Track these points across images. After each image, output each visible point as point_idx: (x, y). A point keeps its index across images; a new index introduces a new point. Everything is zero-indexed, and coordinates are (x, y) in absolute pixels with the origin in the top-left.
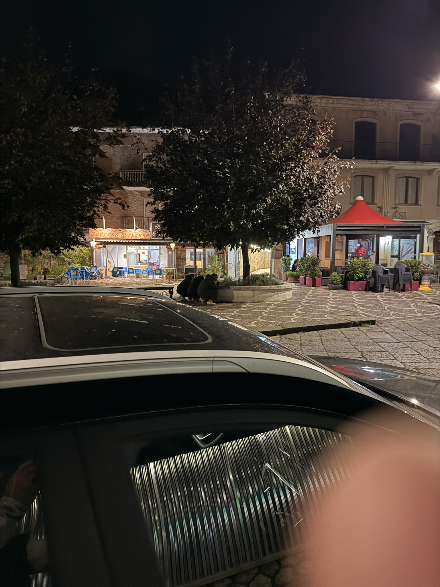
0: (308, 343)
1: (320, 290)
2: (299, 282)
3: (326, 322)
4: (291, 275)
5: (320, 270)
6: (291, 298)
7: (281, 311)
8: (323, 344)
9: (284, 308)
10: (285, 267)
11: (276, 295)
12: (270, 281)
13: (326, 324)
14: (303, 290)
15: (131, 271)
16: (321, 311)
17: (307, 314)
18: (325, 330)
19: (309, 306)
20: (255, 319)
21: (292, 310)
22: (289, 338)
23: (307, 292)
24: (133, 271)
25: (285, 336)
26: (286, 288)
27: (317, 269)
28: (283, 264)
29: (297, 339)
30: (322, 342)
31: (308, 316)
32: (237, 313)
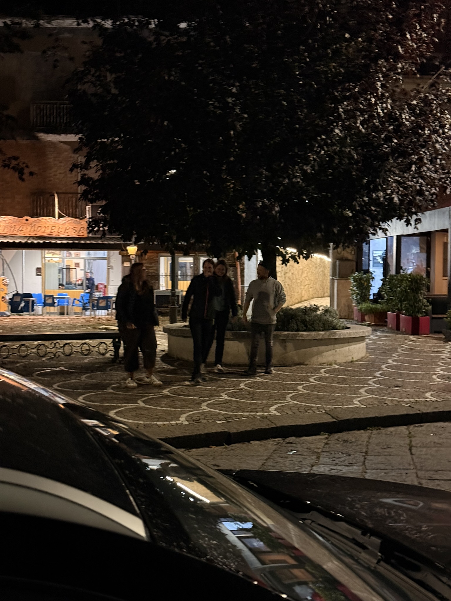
0: (381, 451)
1: (426, 342)
2: (386, 326)
3: (426, 408)
4: (371, 311)
5: (428, 301)
6: (362, 358)
7: (337, 383)
8: (412, 454)
9: (344, 379)
10: (358, 294)
11: (330, 350)
12: (320, 321)
13: (424, 411)
14: (392, 341)
15: (50, 301)
16: (419, 385)
17: (389, 391)
18: (422, 425)
19: (398, 373)
20: (280, 400)
21: (359, 382)
22: (346, 439)
23: (400, 345)
24: (53, 301)
25: (337, 436)
26: (351, 337)
27: (421, 298)
28: (355, 289)
29: (360, 442)
30: (410, 450)
31: (390, 394)
32: (246, 388)
